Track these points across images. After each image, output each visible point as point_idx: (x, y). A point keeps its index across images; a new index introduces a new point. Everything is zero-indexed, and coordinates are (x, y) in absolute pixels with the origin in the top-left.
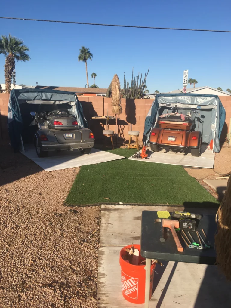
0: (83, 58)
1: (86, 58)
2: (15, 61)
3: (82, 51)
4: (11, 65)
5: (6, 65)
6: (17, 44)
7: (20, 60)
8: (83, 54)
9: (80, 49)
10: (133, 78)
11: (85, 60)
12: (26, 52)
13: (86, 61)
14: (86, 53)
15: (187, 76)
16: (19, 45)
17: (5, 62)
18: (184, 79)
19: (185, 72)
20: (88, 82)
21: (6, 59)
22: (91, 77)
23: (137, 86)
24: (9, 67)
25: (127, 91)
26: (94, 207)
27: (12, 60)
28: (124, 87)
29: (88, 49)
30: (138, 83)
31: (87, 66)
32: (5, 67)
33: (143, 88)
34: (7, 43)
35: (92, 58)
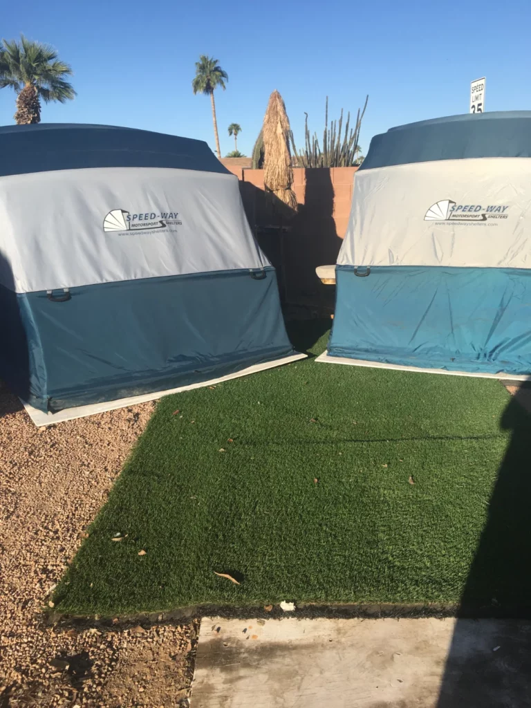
0: (205, 85)
1: (212, 84)
2: (39, 104)
3: (203, 68)
4: (29, 113)
5: (18, 115)
6: (40, 58)
7: (53, 98)
8: (204, 76)
9: (197, 64)
10: (326, 125)
11: (209, 89)
12: (67, 79)
13: (212, 92)
14: (210, 72)
15: (482, 96)
16: (46, 60)
17: (17, 106)
18: (473, 107)
19: (473, 85)
20: (218, 144)
21: (18, 100)
22: (228, 133)
23: (338, 146)
24: (25, 119)
25: (314, 159)
26: (167, 631)
27: (31, 99)
28: (305, 150)
29: (216, 62)
30: (339, 138)
31: (214, 105)
32: (17, 118)
33: (351, 149)
34: (16, 57)
35: (225, 84)
